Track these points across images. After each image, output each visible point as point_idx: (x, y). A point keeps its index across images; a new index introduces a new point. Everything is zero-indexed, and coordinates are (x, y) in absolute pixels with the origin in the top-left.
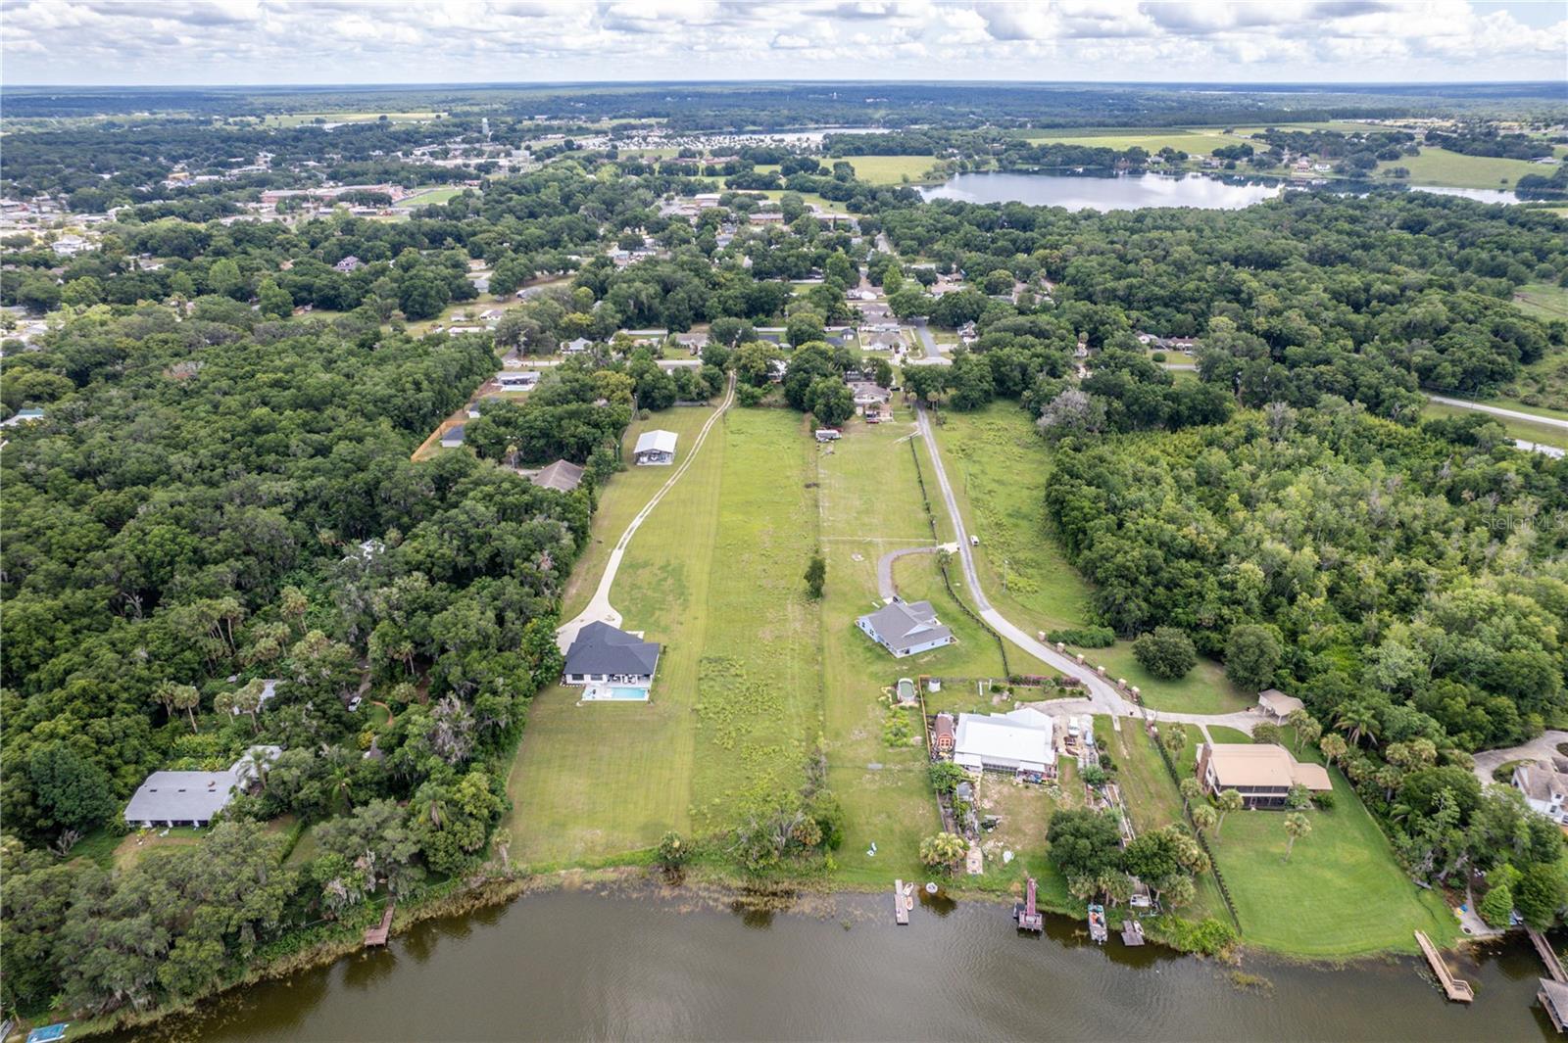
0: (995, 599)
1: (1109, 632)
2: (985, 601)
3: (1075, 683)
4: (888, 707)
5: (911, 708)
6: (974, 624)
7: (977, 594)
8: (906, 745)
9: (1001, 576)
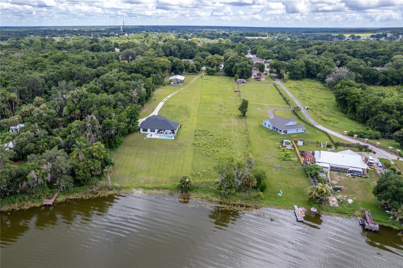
0: (320, 123)
1: (378, 133)
2: (316, 123)
4: (280, 149)
5: (290, 149)
6: (313, 128)
7: (312, 121)
8: (291, 160)
9: (321, 117)
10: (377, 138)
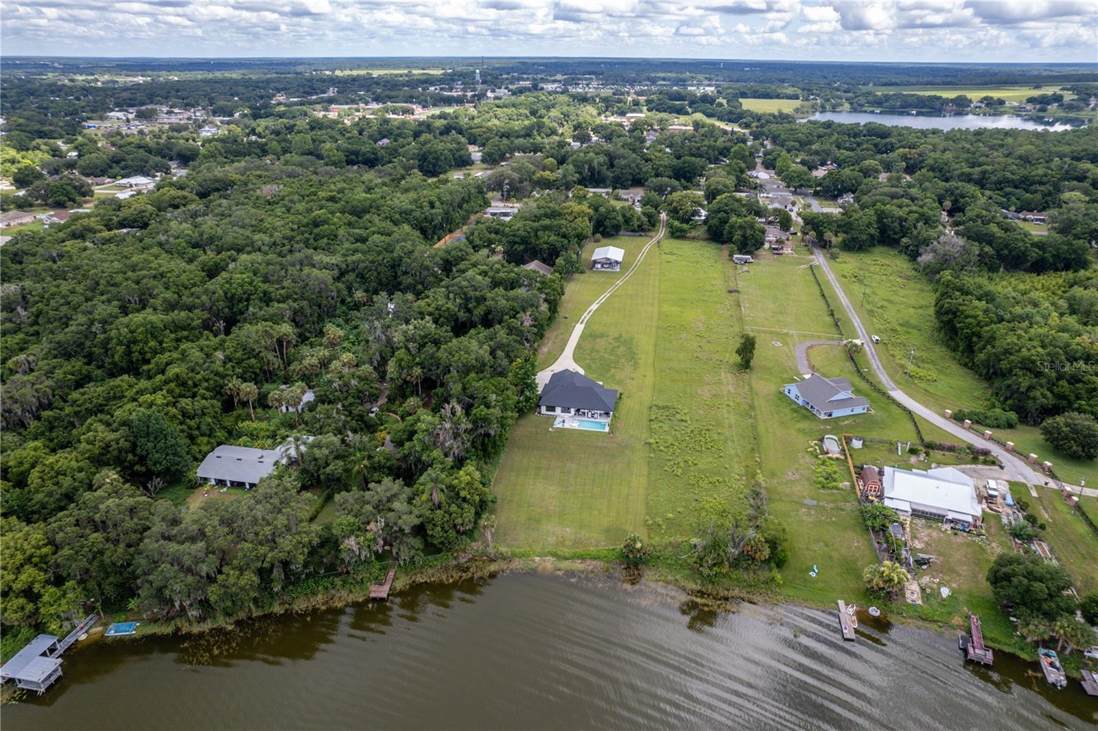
0: (900, 383)
1: (1013, 416)
2: (891, 383)
3: (986, 453)
4: (816, 457)
5: (837, 459)
6: (884, 400)
7: (884, 378)
8: (837, 488)
9: (902, 366)
10: (1010, 426)
